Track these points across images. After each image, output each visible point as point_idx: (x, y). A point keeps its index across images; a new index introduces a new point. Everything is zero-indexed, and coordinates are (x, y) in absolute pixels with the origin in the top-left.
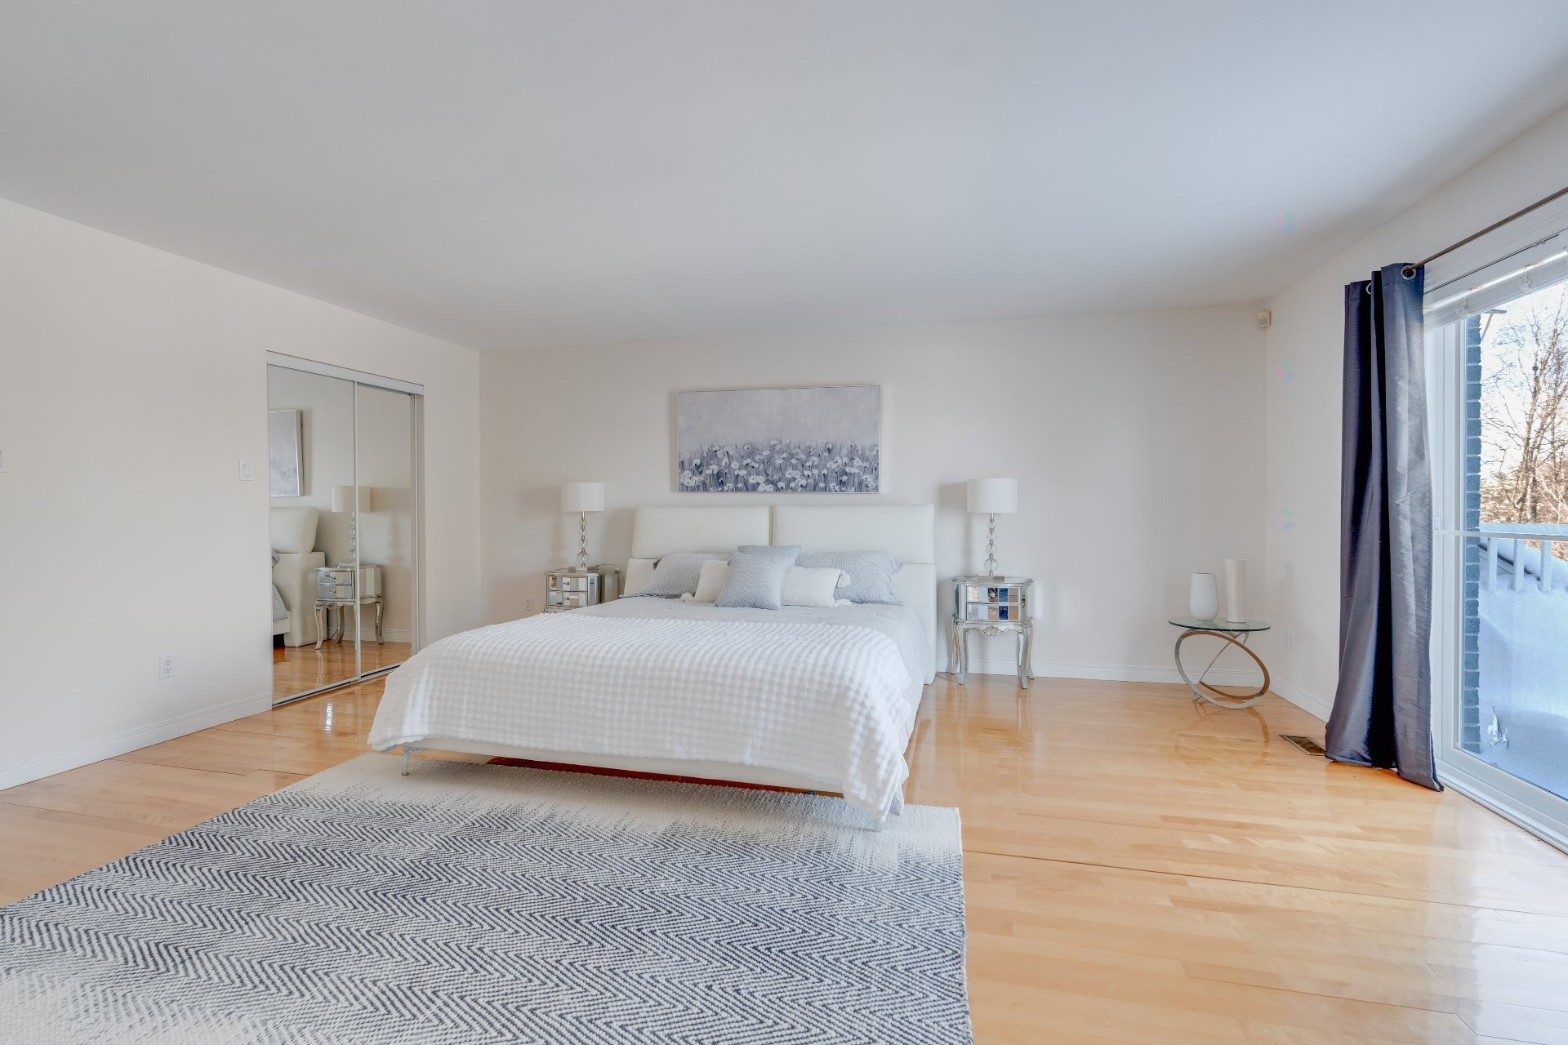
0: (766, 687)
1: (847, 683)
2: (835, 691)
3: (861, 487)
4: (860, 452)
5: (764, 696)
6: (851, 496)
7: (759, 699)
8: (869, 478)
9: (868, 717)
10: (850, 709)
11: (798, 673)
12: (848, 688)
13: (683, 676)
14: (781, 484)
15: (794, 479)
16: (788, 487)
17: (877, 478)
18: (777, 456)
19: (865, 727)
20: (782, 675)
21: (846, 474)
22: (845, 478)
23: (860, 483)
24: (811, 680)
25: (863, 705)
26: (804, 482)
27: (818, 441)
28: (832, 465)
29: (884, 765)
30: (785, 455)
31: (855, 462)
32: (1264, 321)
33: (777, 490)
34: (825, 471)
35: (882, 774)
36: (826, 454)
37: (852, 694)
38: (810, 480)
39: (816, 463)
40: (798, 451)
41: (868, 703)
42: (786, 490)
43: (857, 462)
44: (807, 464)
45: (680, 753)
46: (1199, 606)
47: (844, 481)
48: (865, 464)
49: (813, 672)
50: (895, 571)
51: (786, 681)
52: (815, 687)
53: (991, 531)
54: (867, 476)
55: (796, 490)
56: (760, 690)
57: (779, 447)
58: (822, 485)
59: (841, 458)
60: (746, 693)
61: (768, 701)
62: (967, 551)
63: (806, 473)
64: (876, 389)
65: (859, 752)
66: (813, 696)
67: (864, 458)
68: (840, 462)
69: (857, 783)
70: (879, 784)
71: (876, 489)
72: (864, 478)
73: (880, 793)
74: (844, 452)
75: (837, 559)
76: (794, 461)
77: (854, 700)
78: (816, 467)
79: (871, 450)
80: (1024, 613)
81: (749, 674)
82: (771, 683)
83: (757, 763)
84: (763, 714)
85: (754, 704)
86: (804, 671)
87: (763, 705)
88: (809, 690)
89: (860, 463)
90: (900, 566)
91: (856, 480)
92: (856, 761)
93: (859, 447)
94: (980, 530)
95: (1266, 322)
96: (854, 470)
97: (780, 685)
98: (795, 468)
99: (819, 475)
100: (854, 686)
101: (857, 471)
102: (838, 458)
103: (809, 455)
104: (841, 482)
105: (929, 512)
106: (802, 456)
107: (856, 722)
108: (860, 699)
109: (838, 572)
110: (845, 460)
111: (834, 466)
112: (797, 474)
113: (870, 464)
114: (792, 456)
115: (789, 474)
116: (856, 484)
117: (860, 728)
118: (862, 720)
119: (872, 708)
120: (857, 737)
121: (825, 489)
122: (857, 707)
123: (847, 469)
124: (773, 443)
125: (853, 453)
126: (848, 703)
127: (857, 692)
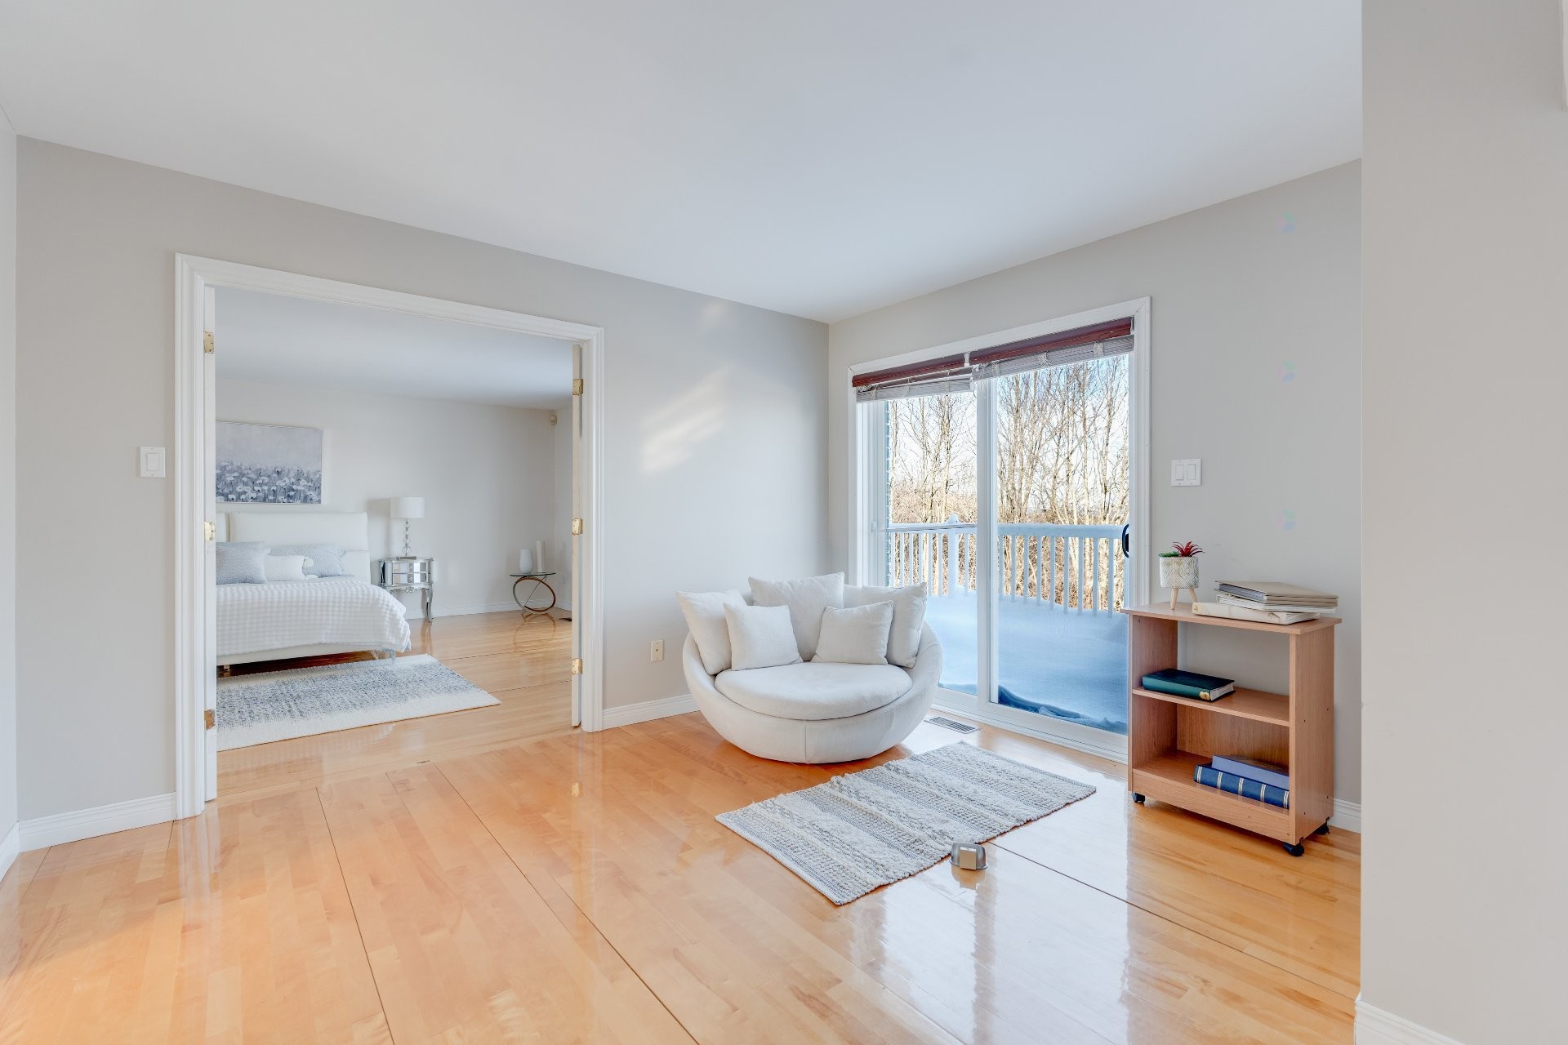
0: (331, 604)
1: (377, 596)
2: (371, 601)
3: (306, 499)
4: (305, 475)
5: (330, 609)
6: (297, 506)
7: (327, 610)
8: (313, 494)
9: (391, 610)
10: (382, 608)
11: (349, 596)
12: (378, 599)
13: (275, 605)
14: (230, 497)
15: (245, 493)
16: (238, 499)
17: (320, 494)
18: (227, 475)
19: (390, 615)
20: (340, 598)
21: (293, 490)
22: (292, 493)
23: (306, 497)
24: (357, 598)
25: (387, 605)
26: (254, 495)
27: (269, 465)
28: (280, 483)
29: (403, 628)
30: (236, 474)
31: (301, 482)
32: (553, 421)
33: (227, 500)
34: (275, 488)
35: (402, 631)
36: (275, 475)
37: (381, 602)
38: (259, 494)
39: (266, 482)
40: (249, 471)
41: (390, 604)
42: (237, 501)
43: (303, 482)
44: (258, 482)
45: (277, 645)
46: (524, 567)
47: (290, 495)
48: (310, 484)
49: (357, 594)
50: (341, 556)
51: (343, 600)
52: (360, 601)
53: (407, 529)
54: (312, 493)
55: (247, 501)
56: (327, 606)
57: (230, 467)
58: (271, 498)
59: (289, 479)
60: (319, 608)
61: (333, 611)
62: (388, 542)
63: (256, 488)
64: (318, 432)
65: (389, 625)
66: (359, 605)
67: (308, 479)
68: (288, 481)
69: (391, 638)
70: (401, 636)
71: (319, 501)
72: (308, 493)
73: (402, 639)
74: (292, 474)
75: (299, 550)
76: (245, 479)
77: (383, 604)
78: (266, 484)
79: (315, 474)
80: (429, 577)
81: (320, 599)
82: (334, 602)
83: (328, 641)
84: (331, 617)
85: (325, 613)
86: (352, 594)
87: (330, 613)
88: (357, 603)
89: (306, 483)
90: (345, 553)
91: (302, 495)
92: (388, 629)
93: (305, 472)
94: (398, 529)
95: (554, 422)
96: (299, 488)
97: (339, 602)
98: (245, 484)
99: (269, 490)
100: (381, 598)
101: (303, 488)
102: (286, 479)
103: (259, 475)
104: (289, 496)
105: (365, 516)
106: (253, 476)
107: (386, 613)
108: (386, 603)
109: (303, 558)
110: (293, 480)
111: (283, 484)
112: (248, 489)
113: (314, 484)
114: (243, 475)
115: (240, 488)
116: (302, 498)
117: (388, 615)
118: (389, 612)
119: (392, 606)
120: (387, 619)
121: (274, 501)
122: (385, 607)
123: (294, 487)
124: (224, 464)
125: (299, 476)
126: (380, 606)
127: (384, 600)
